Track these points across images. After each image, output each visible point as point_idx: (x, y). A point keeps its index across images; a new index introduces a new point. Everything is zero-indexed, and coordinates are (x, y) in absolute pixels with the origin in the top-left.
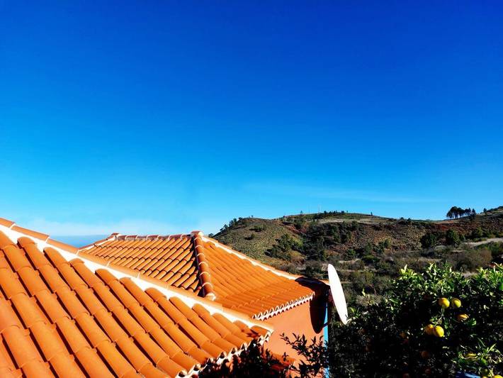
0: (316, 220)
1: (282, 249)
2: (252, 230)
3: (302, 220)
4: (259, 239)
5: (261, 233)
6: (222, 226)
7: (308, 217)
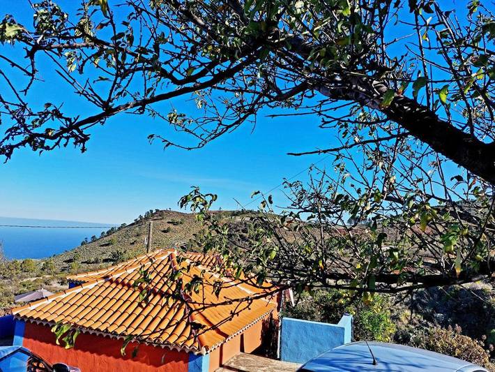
0: (233, 217)
1: (198, 244)
2: (169, 223)
3: (220, 217)
4: (175, 232)
5: (177, 227)
6: (137, 217)
7: (226, 213)
